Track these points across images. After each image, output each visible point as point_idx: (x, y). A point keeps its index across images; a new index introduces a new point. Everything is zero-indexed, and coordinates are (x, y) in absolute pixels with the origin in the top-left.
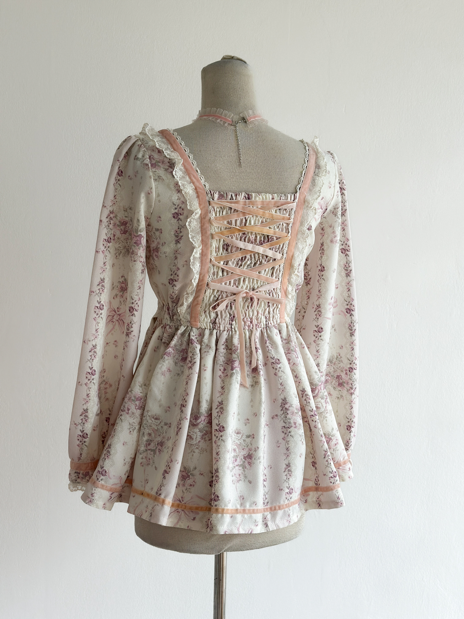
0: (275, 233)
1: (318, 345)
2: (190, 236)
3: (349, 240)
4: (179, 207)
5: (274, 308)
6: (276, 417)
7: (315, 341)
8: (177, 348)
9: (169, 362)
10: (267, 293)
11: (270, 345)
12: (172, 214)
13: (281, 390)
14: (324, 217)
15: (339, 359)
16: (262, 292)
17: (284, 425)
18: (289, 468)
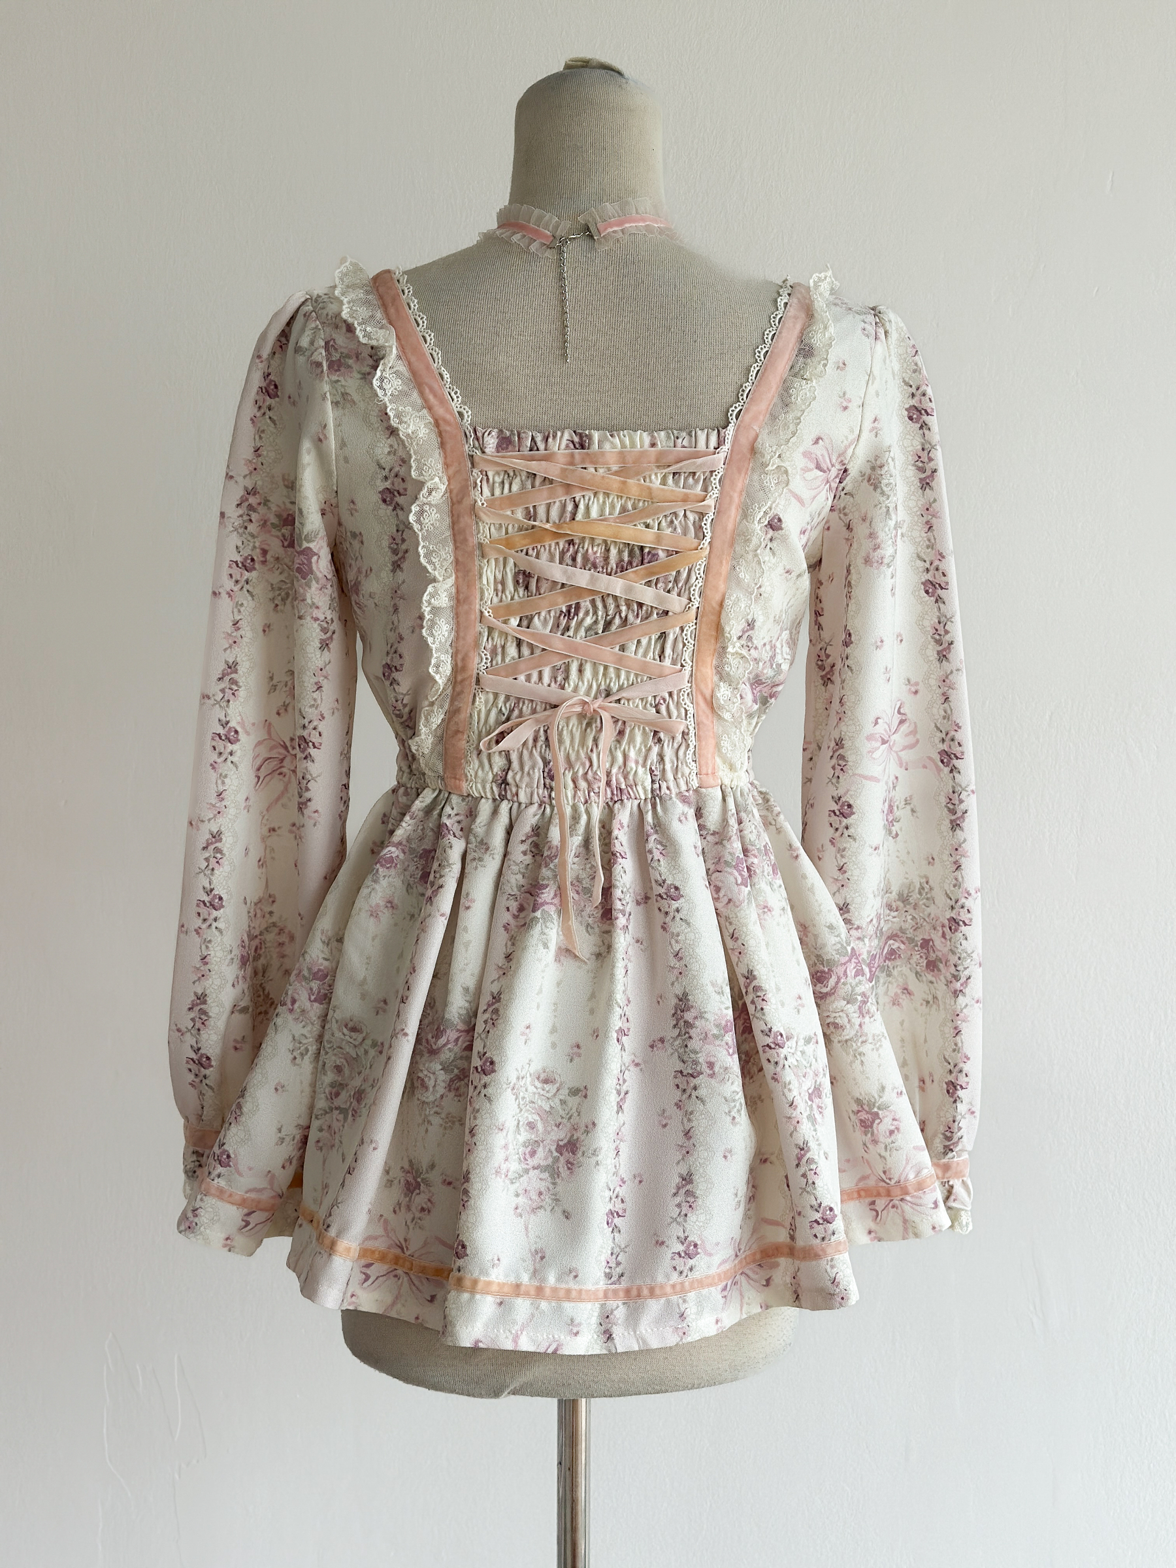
0: (659, 539)
1: (841, 851)
2: (421, 551)
3: (943, 557)
4: (393, 474)
5: (676, 745)
6: (660, 1045)
7: (832, 841)
8: (413, 846)
9: (390, 885)
10: (648, 705)
11: (659, 846)
12: (380, 492)
13: (676, 972)
14: (845, 492)
15: (927, 893)
16: (634, 703)
17: (679, 1066)
18: (689, 1187)
